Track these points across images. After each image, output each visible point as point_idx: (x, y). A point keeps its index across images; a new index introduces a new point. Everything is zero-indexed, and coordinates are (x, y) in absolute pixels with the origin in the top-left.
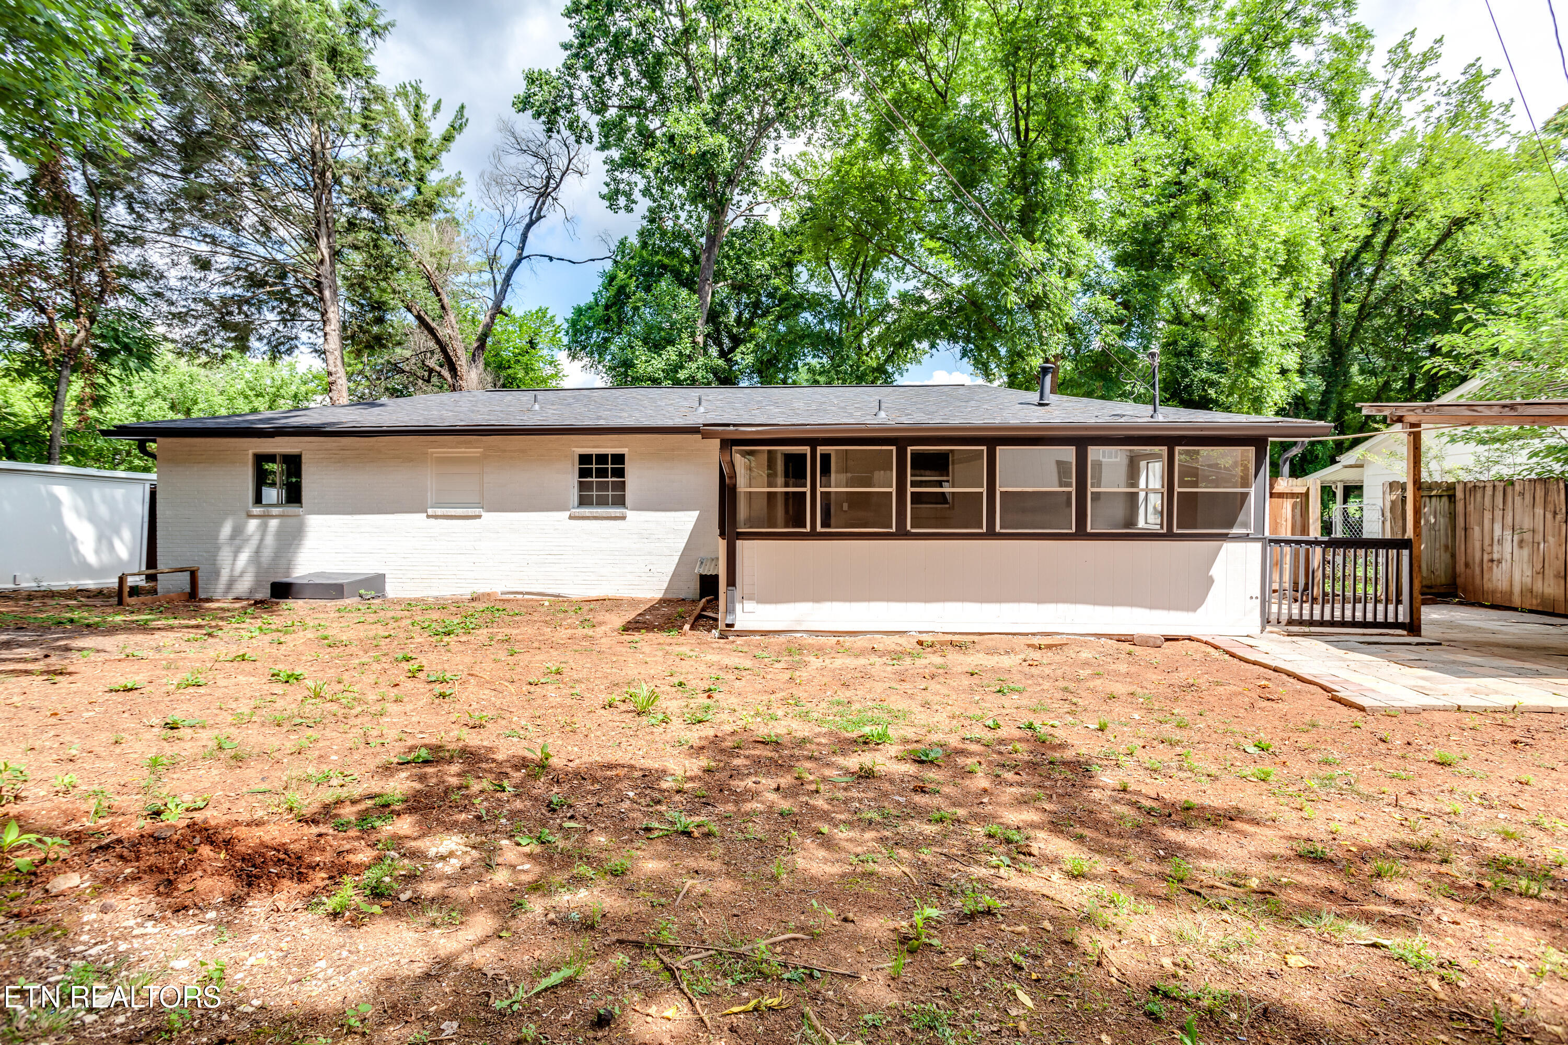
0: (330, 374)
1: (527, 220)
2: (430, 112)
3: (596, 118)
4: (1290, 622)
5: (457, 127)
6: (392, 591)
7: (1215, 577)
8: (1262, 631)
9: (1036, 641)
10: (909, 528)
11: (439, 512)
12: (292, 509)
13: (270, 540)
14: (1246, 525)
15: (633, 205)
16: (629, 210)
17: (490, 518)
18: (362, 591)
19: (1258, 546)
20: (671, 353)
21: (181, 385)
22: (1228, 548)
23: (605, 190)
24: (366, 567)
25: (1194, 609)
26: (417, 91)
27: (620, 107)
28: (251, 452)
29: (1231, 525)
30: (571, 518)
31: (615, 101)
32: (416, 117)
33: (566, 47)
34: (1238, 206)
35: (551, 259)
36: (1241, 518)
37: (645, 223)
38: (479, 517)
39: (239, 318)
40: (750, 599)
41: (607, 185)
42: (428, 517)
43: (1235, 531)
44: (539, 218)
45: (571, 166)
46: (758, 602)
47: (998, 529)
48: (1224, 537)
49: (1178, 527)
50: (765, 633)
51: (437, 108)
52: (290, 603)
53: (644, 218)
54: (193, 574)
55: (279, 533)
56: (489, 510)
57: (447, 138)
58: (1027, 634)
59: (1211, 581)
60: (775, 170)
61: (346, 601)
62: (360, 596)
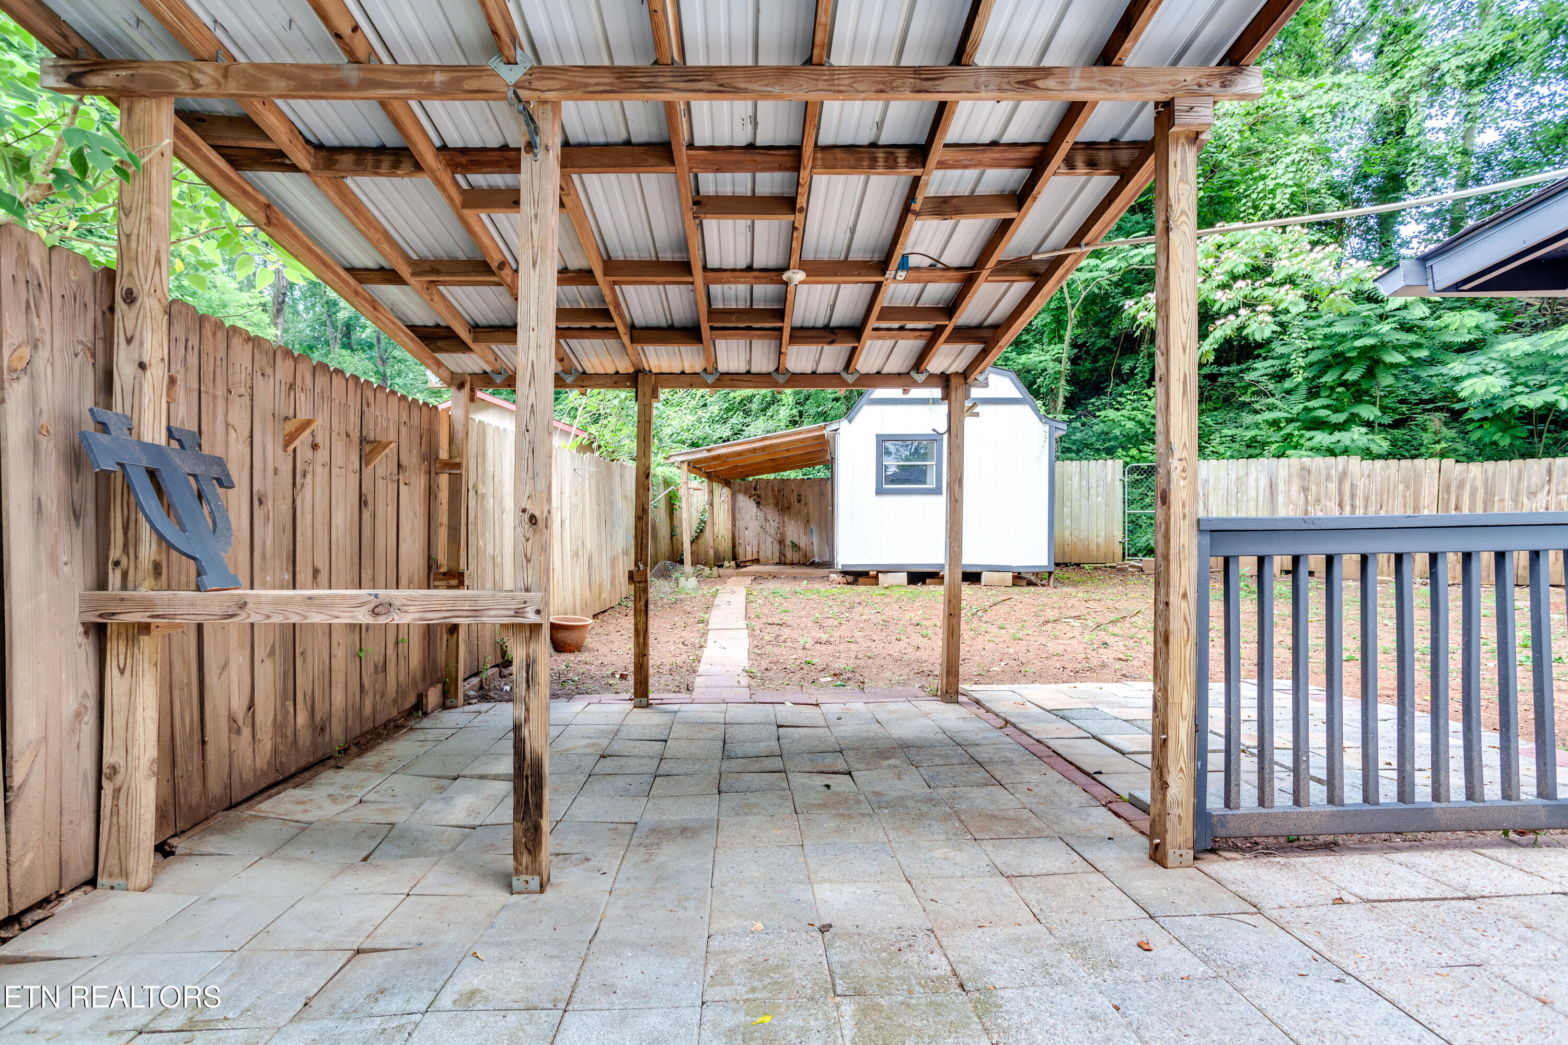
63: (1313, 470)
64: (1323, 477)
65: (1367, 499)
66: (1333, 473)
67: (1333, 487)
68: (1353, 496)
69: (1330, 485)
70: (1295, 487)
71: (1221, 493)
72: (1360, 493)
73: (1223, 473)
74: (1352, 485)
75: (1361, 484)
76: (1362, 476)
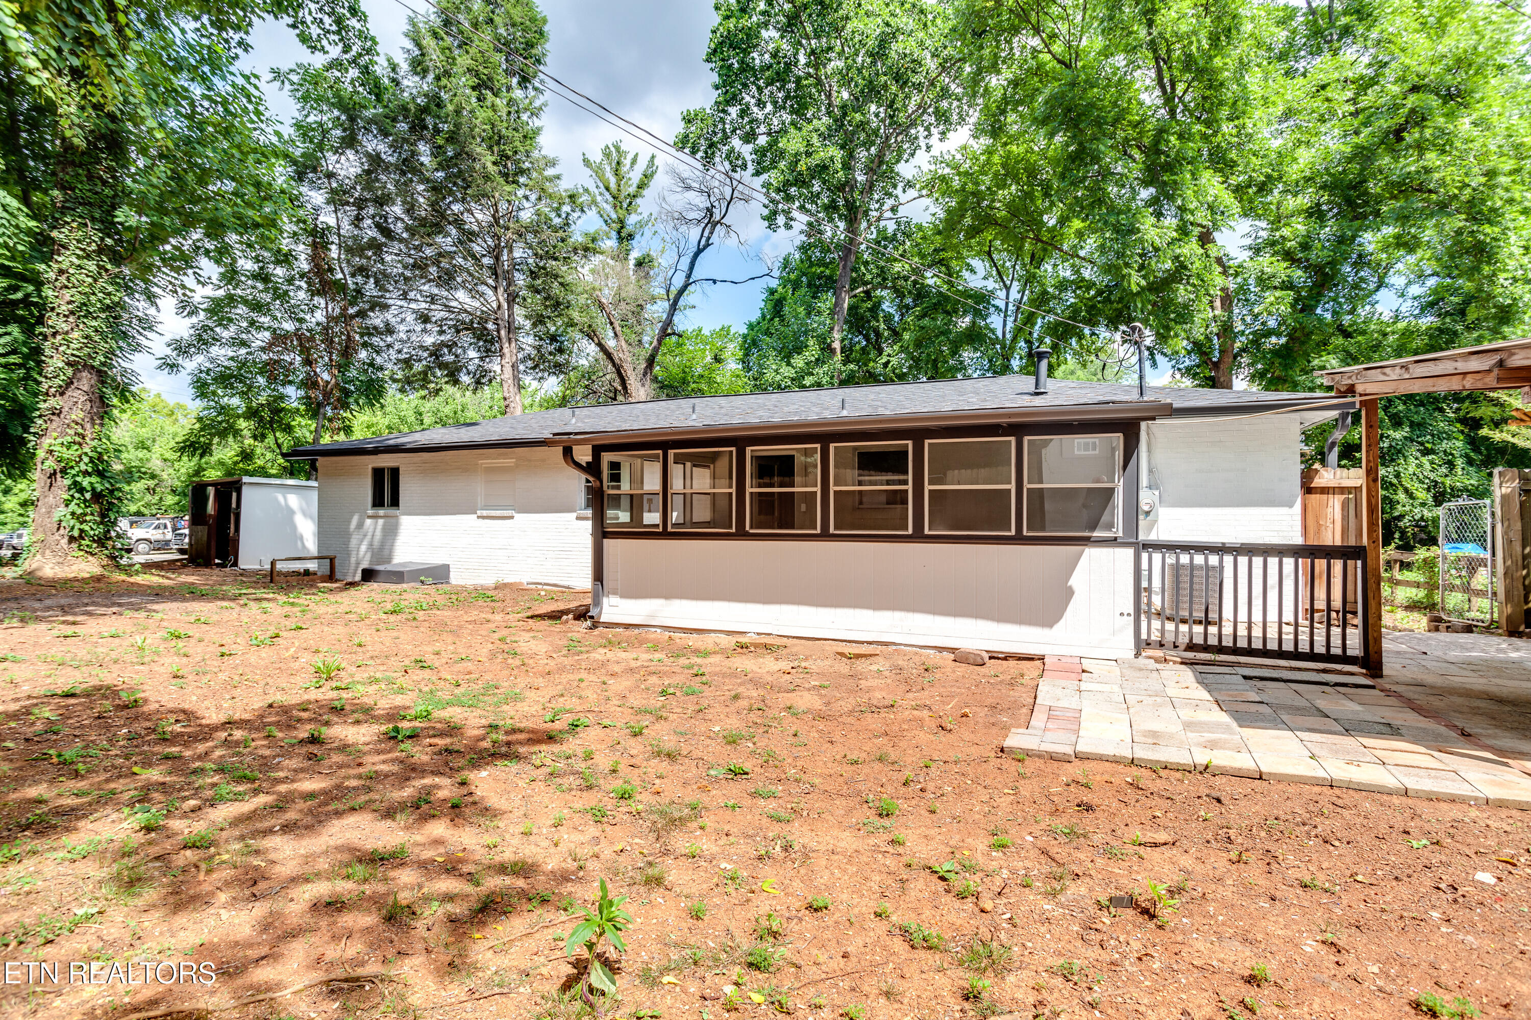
0: (505, 399)
1: (695, 249)
2: (628, 166)
3: (750, 147)
4: (1191, 647)
5: (648, 176)
6: (456, 579)
7: (1075, 588)
8: (1137, 655)
9: (843, 648)
10: (747, 528)
11: (485, 513)
12: (392, 511)
13: (378, 533)
14: (1110, 526)
15: (792, 223)
16: (788, 227)
17: (521, 518)
18: (422, 578)
19: (1130, 552)
20: (799, 361)
21: (455, 413)
22: (1091, 554)
23: (766, 212)
24: (436, 559)
25: (1050, 625)
26: (617, 148)
27: (769, 134)
28: (370, 467)
29: (1093, 528)
30: (578, 518)
31: (763, 129)
32: (616, 172)
33: (717, 87)
34: (1464, 125)
35: (715, 282)
36: (1105, 518)
37: (803, 238)
38: (512, 517)
39: (451, 358)
40: (615, 593)
41: (765, 206)
42: (478, 517)
43: (1096, 534)
44: (708, 245)
45: (736, 194)
46: (621, 597)
47: (832, 530)
48: (1086, 541)
49: (1029, 529)
50: (627, 626)
51: (634, 161)
52: (374, 585)
53: (802, 232)
54: (332, 560)
55: (384, 529)
56: (520, 511)
57: (640, 187)
58: (863, 643)
59: (1070, 592)
60: (933, 167)
61: (405, 585)
62: (422, 582)
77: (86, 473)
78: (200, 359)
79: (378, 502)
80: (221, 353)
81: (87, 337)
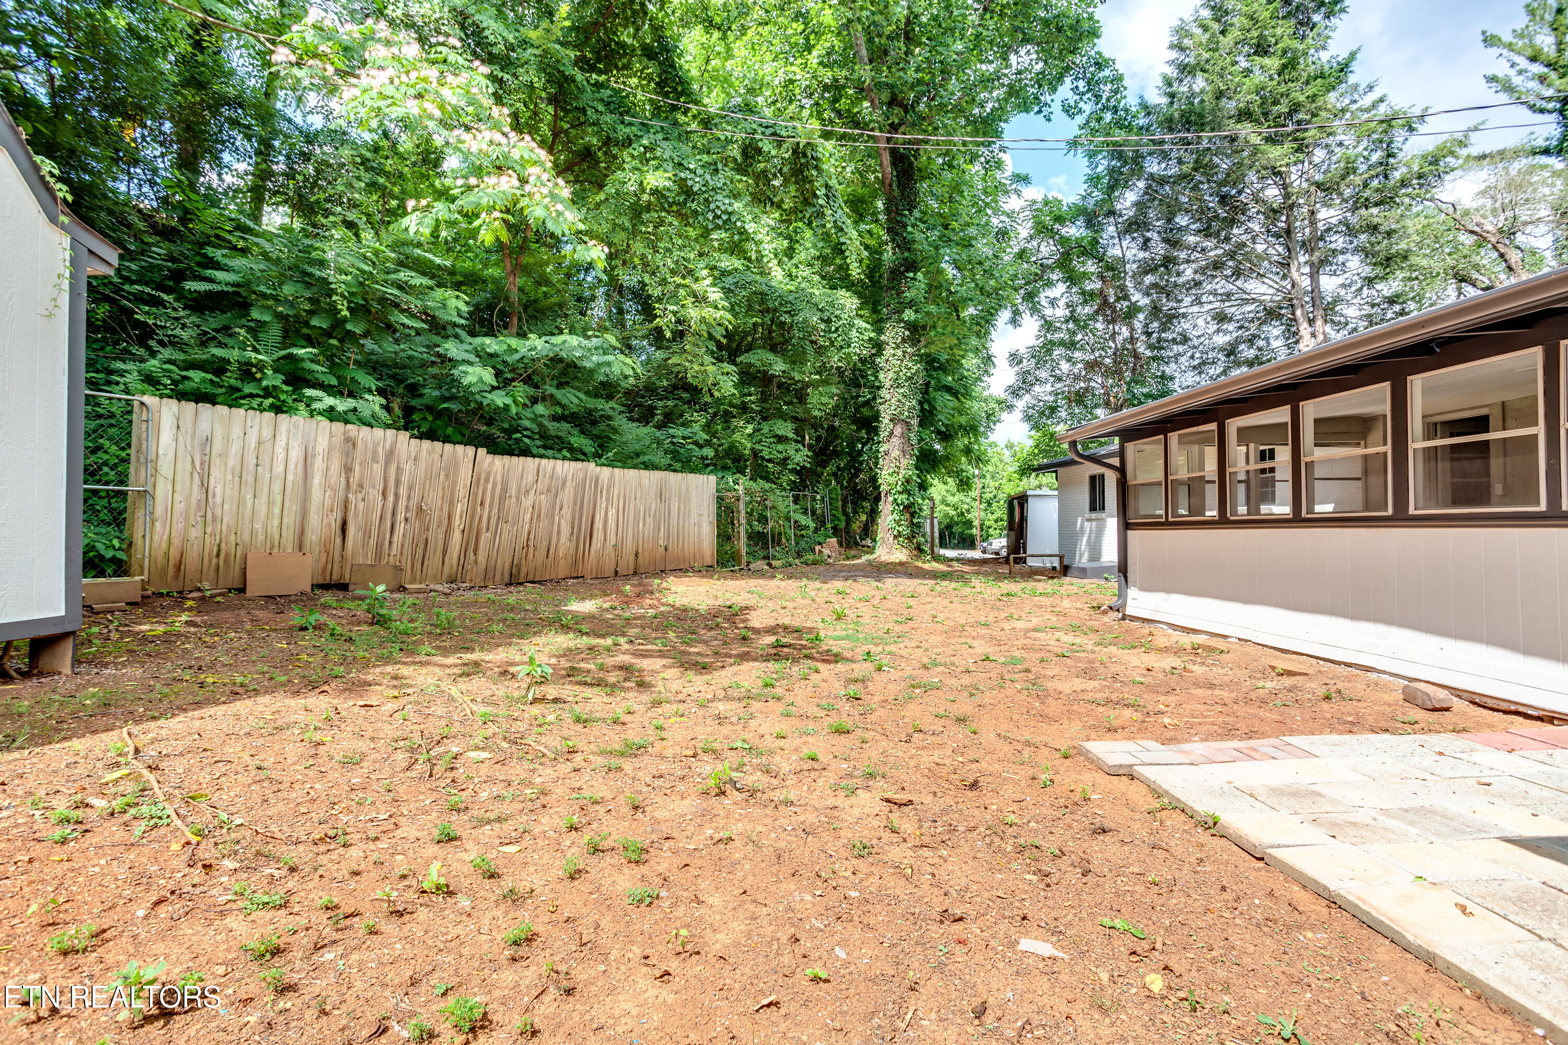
13: (1092, 534)
28: (1087, 475)
40: (1135, 586)
46: (1139, 590)
50: (1144, 621)
54: (1061, 558)
61: (1086, 581)
62: (1106, 579)
63: (360, 444)
64: (369, 454)
65: (410, 488)
66: (380, 450)
67: (378, 468)
68: (398, 483)
69: (375, 466)
70: (336, 466)
71: (231, 463)
72: (405, 479)
73: (236, 432)
74: (398, 467)
75: (408, 468)
76: (409, 458)
77: (900, 493)
78: (1027, 397)
79: (1093, 508)
80: (1044, 391)
81: (899, 401)
